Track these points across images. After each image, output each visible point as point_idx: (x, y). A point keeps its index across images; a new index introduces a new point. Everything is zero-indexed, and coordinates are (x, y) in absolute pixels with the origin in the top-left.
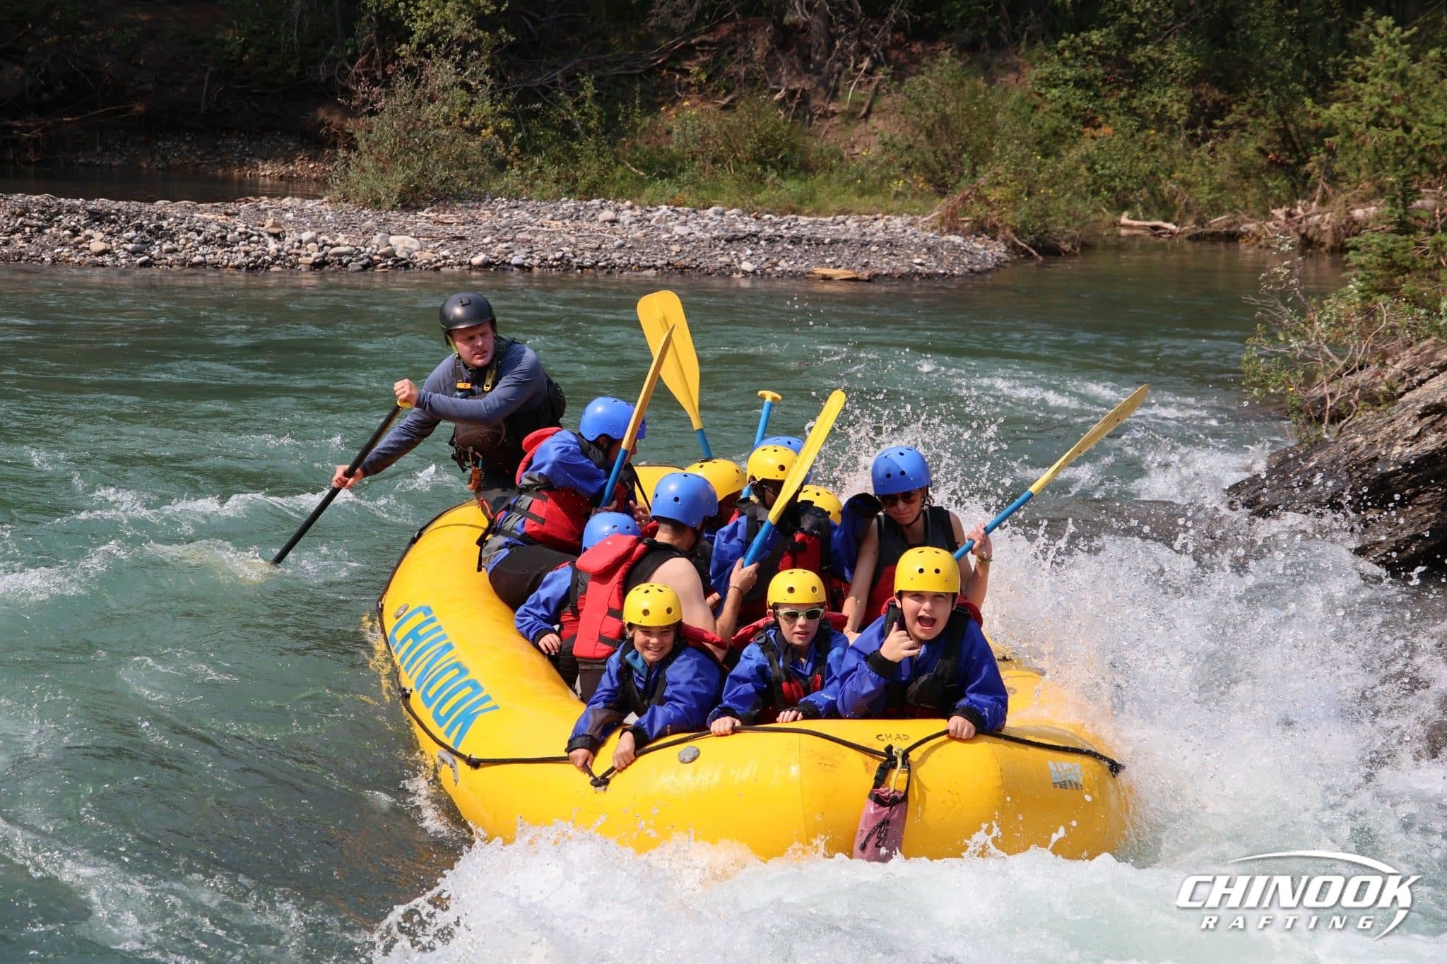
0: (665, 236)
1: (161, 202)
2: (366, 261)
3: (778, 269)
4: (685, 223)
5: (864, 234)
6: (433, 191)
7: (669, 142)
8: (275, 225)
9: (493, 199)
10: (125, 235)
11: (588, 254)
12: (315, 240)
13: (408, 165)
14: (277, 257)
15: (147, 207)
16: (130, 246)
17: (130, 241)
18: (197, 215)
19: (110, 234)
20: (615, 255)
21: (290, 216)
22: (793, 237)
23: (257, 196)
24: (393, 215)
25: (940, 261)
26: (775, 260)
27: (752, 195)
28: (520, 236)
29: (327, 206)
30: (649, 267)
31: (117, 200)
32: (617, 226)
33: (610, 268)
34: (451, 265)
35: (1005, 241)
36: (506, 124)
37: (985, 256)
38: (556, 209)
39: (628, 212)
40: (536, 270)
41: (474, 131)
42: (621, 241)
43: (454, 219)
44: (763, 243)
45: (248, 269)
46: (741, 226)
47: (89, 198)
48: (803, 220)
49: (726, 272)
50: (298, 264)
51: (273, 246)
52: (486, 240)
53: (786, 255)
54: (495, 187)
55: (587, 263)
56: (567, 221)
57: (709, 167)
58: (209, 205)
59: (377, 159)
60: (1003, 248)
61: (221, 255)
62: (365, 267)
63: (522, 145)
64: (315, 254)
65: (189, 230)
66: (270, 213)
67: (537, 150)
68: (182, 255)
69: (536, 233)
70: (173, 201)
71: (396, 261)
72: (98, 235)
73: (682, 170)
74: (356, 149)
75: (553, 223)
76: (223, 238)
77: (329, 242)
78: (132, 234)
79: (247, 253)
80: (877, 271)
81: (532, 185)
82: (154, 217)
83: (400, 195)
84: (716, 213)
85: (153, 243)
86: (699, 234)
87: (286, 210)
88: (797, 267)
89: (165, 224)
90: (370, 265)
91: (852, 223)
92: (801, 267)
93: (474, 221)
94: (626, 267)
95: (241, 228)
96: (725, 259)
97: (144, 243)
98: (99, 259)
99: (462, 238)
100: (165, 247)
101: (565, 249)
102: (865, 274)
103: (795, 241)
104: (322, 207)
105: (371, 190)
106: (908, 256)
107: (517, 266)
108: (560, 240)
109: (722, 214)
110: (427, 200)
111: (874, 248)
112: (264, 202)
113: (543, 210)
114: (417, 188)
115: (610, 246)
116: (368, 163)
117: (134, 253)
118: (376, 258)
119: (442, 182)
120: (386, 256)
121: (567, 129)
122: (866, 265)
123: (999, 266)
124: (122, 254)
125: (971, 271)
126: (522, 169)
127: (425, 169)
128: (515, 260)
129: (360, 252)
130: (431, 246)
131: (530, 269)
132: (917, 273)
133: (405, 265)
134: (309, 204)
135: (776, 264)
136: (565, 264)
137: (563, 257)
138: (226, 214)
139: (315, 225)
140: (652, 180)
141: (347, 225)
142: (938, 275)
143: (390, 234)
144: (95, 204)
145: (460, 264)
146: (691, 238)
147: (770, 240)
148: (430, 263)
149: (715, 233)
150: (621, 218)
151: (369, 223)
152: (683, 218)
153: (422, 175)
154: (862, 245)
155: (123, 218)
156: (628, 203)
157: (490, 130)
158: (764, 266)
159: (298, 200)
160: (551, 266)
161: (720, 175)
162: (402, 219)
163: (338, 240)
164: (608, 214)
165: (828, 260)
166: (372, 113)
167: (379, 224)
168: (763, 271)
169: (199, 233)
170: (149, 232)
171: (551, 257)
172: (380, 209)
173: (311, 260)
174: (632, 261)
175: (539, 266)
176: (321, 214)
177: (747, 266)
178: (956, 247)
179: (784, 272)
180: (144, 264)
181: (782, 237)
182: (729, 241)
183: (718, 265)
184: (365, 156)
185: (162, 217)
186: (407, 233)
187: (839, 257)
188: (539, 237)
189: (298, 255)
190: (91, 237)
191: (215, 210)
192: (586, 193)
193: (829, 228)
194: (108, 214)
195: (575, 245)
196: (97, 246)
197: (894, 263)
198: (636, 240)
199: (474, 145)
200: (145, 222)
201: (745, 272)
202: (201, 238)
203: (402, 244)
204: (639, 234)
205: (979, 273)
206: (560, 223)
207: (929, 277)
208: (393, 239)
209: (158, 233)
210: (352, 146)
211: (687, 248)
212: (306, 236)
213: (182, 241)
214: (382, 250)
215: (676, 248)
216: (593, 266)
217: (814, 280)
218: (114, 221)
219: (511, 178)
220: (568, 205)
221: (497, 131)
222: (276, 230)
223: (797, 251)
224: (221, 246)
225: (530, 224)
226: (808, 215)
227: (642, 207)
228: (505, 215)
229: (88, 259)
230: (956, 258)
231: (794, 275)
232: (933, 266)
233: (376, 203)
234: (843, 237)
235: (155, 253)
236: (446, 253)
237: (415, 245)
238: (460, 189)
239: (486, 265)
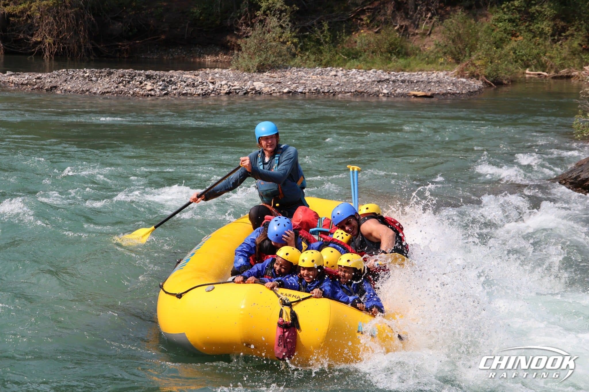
0: (355, 81)
1: (171, 71)
2: (245, 91)
3: (397, 92)
4: (362, 76)
5: (429, 79)
6: (269, 65)
7: (356, 46)
8: (212, 79)
9: (291, 68)
10: (159, 83)
11: (326, 88)
12: (226, 84)
13: (260, 56)
14: (213, 91)
15: (166, 73)
16: (160, 88)
17: (160, 85)
18: (184, 76)
19: (153, 83)
20: (336, 88)
21: (217, 75)
22: (402, 80)
23: (205, 68)
24: (256, 74)
25: (458, 88)
26: (395, 89)
27: (387, 65)
28: (301, 81)
29: (231, 72)
30: (349, 92)
31: (156, 70)
32: (337, 77)
33: (334, 94)
34: (276, 93)
35: (482, 80)
36: (296, 40)
37: (474, 86)
38: (314, 71)
39: (341, 72)
40: (307, 93)
41: (284, 43)
42: (338, 83)
43: (277, 75)
44: (391, 82)
45: (203, 95)
46: (383, 76)
47: (146, 70)
48: (406, 74)
49: (377, 94)
50: (221, 93)
51: (211, 87)
52: (289, 83)
53: (400, 87)
54: (292, 63)
55: (326, 91)
56: (318, 76)
57: (371, 55)
58: (188, 72)
59: (249, 54)
60: (481, 83)
61: (193, 90)
62: (245, 94)
63: (301, 48)
64: (227, 89)
65: (181, 81)
66: (210, 74)
67: (307, 50)
68: (179, 90)
69: (307, 80)
70: (176, 70)
71: (256, 91)
72: (149, 84)
73: (361, 56)
74: (241, 50)
75: (313, 77)
76: (194, 84)
77: (232, 85)
78: (161, 83)
79: (202, 89)
80: (434, 92)
81: (305, 63)
82: (169, 77)
83: (257, 67)
84: (374, 72)
85: (168, 86)
86: (367, 80)
87: (216, 73)
88: (404, 91)
89: (173, 79)
90: (247, 93)
91: (424, 74)
92: (405, 91)
93: (284, 76)
94: (340, 92)
95: (200, 80)
96: (377, 89)
97: (165, 86)
98: (150, 92)
99: (280, 83)
100: (174, 87)
101: (318, 86)
102: (429, 94)
103: (403, 81)
104: (229, 72)
105: (247, 66)
106: (446, 87)
107: (300, 92)
108: (316, 83)
109: (376, 72)
110: (267, 69)
111: (433, 84)
112: (208, 71)
113: (309, 71)
114: (263, 64)
115: (334, 85)
116: (245, 55)
117: (162, 90)
118: (249, 90)
119: (273, 62)
120: (252, 89)
121: (318, 42)
122: (430, 90)
123: (480, 89)
124: (157, 90)
125: (469, 92)
126: (301, 56)
127: (266, 57)
128: (300, 90)
129: (243, 88)
130: (269, 86)
131: (305, 93)
132: (449, 93)
133: (259, 93)
134: (224, 71)
135: (396, 90)
136: (318, 91)
137: (317, 89)
138: (195, 75)
139: (227, 79)
140: (350, 60)
141: (238, 79)
142: (457, 93)
143: (254, 81)
144: (148, 72)
145: (279, 92)
146: (364, 81)
147: (394, 81)
148: (268, 92)
149: (373, 79)
150: (338, 74)
151: (246, 78)
152: (361, 74)
153: (265, 60)
154: (429, 83)
155: (158, 77)
156: (341, 69)
157: (290, 42)
158: (392, 91)
159: (220, 70)
160: (313, 92)
161: (375, 57)
162: (258, 76)
163: (235, 84)
164: (334, 73)
165: (415, 89)
166: (247, 37)
167: (250, 78)
168: (391, 94)
169: (185, 82)
170: (167, 82)
171: (312, 89)
172: (250, 72)
173: (225, 91)
174: (343, 90)
175: (308, 92)
176: (228, 75)
177: (385, 91)
178: (463, 83)
179: (399, 93)
180: (165, 94)
181: (398, 80)
182: (379, 82)
183: (374, 91)
184: (245, 53)
185: (172, 77)
186: (260, 81)
187: (420, 87)
188: (308, 82)
189: (220, 90)
190: (146, 84)
191: (191, 74)
192: (325, 65)
193: (416, 76)
194: (153, 76)
195: (321, 85)
196: (149, 87)
197: (440, 89)
198: (344, 82)
199: (285, 48)
200: (166, 79)
201: (384, 93)
202: (186, 84)
203: (258, 85)
204: (345, 80)
205: (472, 92)
206: (316, 76)
207: (453, 94)
208: (255, 83)
209: (170, 82)
210: (240, 49)
211: (363, 85)
212: (223, 83)
213: (179, 85)
214: (251, 87)
215: (359, 85)
216: (328, 92)
217: (410, 96)
218: (155, 79)
219: (298, 60)
220: (319, 70)
221: (292, 43)
222: (212, 81)
223: (404, 86)
224: (193, 87)
225: (305, 77)
226: (408, 72)
227: (346, 70)
228: (296, 74)
229: (146, 92)
230: (463, 87)
231: (403, 95)
232: (455, 90)
233: (249, 70)
234: (421, 80)
235: (169, 90)
236: (274, 88)
237: (263, 85)
238: (279, 64)
239: (289, 92)
